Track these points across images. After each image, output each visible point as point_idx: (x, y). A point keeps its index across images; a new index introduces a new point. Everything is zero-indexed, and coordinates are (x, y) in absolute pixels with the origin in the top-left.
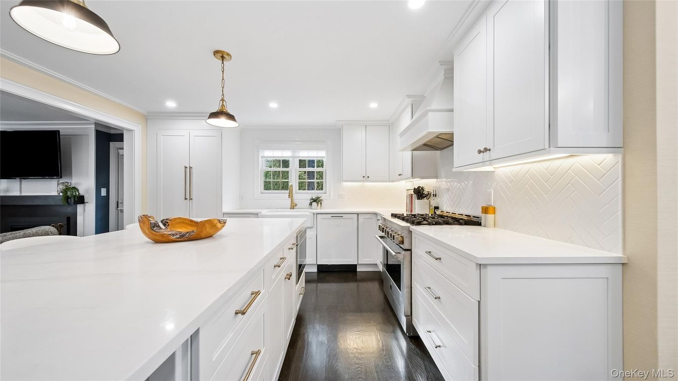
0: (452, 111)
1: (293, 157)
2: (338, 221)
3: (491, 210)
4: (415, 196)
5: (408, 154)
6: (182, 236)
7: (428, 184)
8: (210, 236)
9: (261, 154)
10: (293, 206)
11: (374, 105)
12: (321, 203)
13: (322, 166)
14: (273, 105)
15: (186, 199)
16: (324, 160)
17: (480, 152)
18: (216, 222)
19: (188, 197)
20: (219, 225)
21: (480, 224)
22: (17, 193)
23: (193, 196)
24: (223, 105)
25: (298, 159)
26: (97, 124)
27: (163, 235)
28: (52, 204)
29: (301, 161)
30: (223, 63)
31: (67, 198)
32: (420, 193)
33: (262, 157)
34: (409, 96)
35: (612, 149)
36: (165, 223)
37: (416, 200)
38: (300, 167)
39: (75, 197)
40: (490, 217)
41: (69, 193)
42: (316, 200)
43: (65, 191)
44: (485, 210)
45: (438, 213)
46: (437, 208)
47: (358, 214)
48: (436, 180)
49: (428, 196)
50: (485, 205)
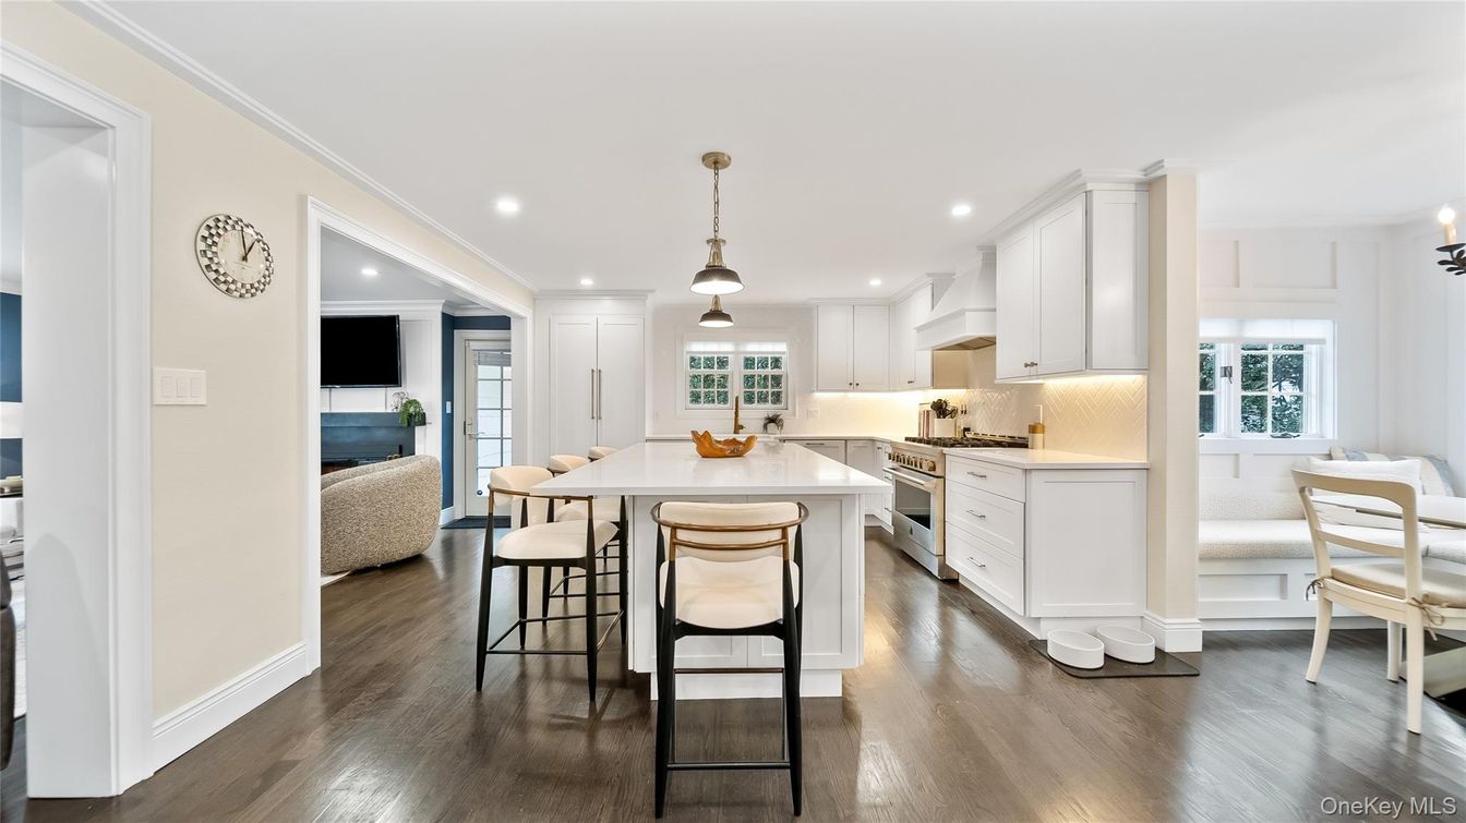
0: (995, 310)
1: (736, 353)
3: (1039, 428)
4: (933, 414)
5: (928, 354)
7: (953, 396)
9: (688, 350)
10: (738, 430)
11: (875, 282)
12: (781, 424)
13: (781, 366)
15: (593, 418)
16: (783, 356)
17: (1026, 365)
19: (595, 415)
21: (1026, 446)
23: (602, 414)
25: (742, 356)
29: (747, 359)
32: (940, 409)
33: (687, 353)
34: (929, 275)
35: (1138, 371)
37: (936, 420)
38: (745, 369)
39: (415, 413)
40: (1039, 436)
41: (410, 408)
42: (774, 420)
43: (402, 406)
44: (1033, 429)
45: (969, 436)
46: (967, 429)
47: (846, 440)
48: (965, 390)
49: (954, 412)
50: (1032, 424)
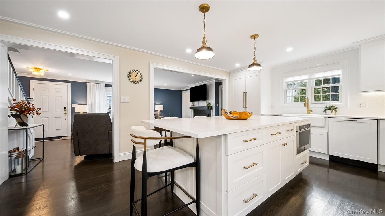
1: (309, 79)
2: (352, 124)
6: (235, 117)
8: (246, 119)
9: (285, 81)
10: (309, 112)
12: (336, 111)
13: (339, 82)
14: (290, 49)
15: (244, 107)
16: (340, 77)
18: (247, 113)
19: (245, 106)
20: (249, 114)
22: (198, 106)
23: (247, 106)
24: (255, 60)
25: (314, 80)
26: (216, 79)
27: (228, 116)
28: (205, 109)
29: (316, 81)
30: (255, 40)
31: (208, 107)
36: (230, 113)
38: (315, 85)
39: (210, 107)
41: (209, 105)
42: (332, 108)
43: (208, 105)
47: (378, 120)
